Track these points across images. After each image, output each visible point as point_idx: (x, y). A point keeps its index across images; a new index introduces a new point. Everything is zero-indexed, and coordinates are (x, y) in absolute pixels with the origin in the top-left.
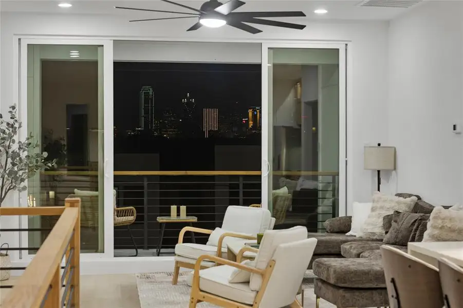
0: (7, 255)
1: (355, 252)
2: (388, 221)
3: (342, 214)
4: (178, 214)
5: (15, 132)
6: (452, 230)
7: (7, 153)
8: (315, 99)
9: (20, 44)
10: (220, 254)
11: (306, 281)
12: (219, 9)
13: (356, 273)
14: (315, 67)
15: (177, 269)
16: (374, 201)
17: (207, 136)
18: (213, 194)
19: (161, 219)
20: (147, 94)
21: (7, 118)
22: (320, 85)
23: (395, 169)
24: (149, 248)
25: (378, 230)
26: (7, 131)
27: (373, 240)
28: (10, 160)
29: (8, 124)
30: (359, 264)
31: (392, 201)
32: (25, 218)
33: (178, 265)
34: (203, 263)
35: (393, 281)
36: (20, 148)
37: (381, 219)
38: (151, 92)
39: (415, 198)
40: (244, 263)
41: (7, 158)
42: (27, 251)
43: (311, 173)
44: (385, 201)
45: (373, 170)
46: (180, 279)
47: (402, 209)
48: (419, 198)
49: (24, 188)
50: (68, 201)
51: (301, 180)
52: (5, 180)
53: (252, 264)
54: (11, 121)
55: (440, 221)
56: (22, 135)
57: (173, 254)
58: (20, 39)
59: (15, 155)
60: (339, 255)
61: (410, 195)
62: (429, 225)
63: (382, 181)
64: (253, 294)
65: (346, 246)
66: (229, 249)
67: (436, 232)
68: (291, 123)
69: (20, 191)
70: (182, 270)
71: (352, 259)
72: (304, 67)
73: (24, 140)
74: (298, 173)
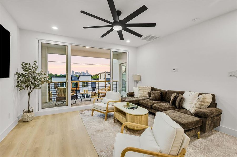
33: (93, 110)
45: (135, 81)
52: (31, 86)
54: (34, 66)
58: (38, 41)
63: (138, 84)
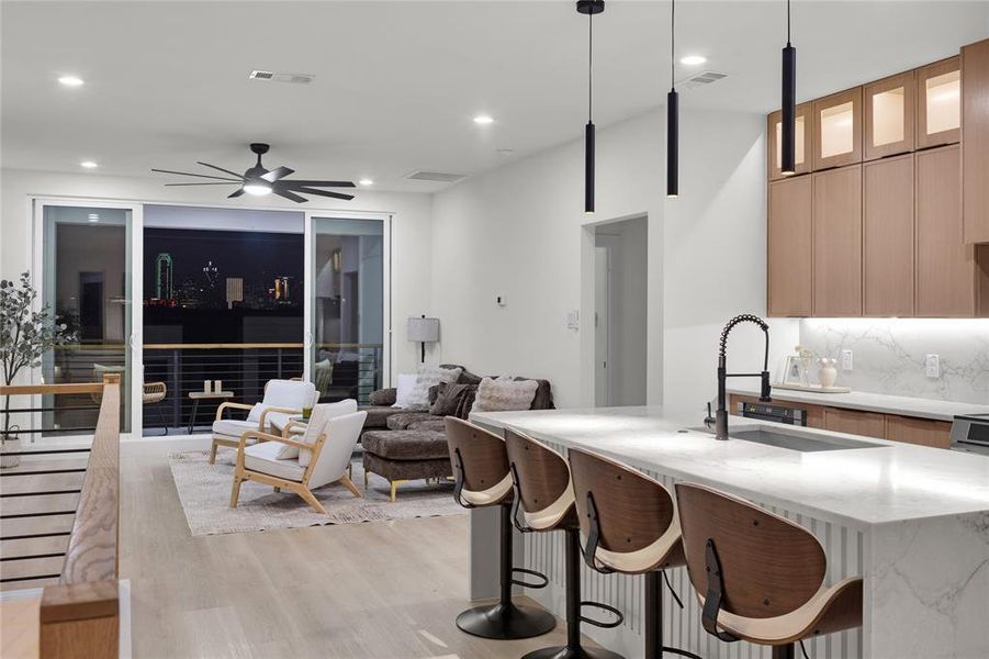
0: (16, 438)
1: (401, 424)
2: (434, 393)
3: (386, 386)
4: (212, 389)
5: (29, 303)
6: (499, 400)
7: (19, 325)
8: (355, 270)
9: (34, 205)
10: (262, 429)
11: (356, 455)
12: (265, 177)
13: (408, 446)
14: (356, 238)
15: (215, 447)
16: (419, 373)
17: (230, 307)
18: (241, 368)
19: (193, 395)
20: (164, 262)
21: (19, 286)
22: (361, 256)
23: (439, 340)
24: (178, 426)
25: (424, 401)
26: (19, 301)
27: (419, 412)
28: (22, 333)
29: (20, 293)
30: (410, 436)
31: (436, 372)
32: (38, 398)
33: (216, 443)
34: (248, 441)
35: (457, 451)
36: (34, 320)
37: (427, 391)
38: (169, 260)
39: (460, 370)
40: (291, 439)
41: (19, 330)
42: (40, 434)
43: (349, 345)
44: (430, 372)
45: (417, 342)
46: (217, 458)
47: (447, 380)
48: (464, 369)
49: (38, 364)
50: (106, 378)
51: (341, 352)
52: (15, 355)
53: (300, 440)
54: (24, 290)
55: (488, 392)
56: (37, 306)
57: (210, 431)
58: (34, 200)
59: (28, 327)
60: (385, 427)
61: (455, 367)
62: (477, 395)
63: (426, 352)
64: (303, 470)
65: (392, 419)
66: (272, 424)
67: (484, 402)
68: (328, 294)
69: (33, 367)
70: (220, 447)
71: (400, 432)
72: (344, 238)
73: (38, 310)
74: (337, 345)
